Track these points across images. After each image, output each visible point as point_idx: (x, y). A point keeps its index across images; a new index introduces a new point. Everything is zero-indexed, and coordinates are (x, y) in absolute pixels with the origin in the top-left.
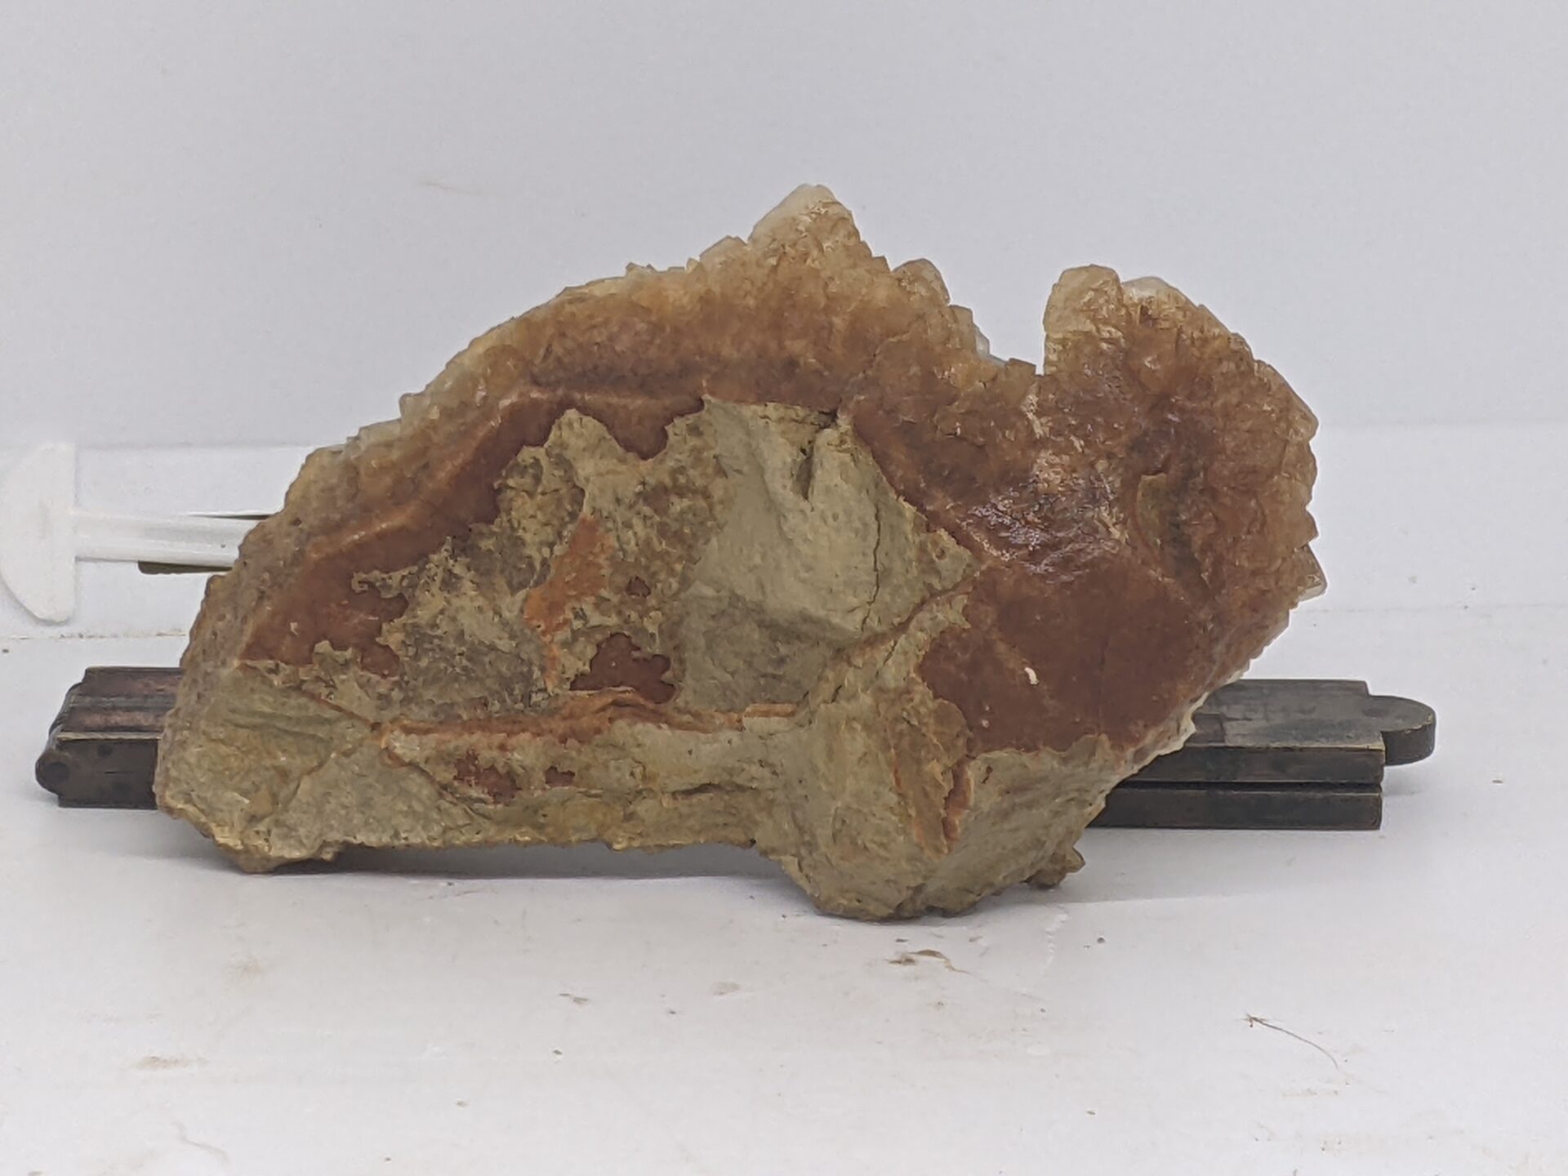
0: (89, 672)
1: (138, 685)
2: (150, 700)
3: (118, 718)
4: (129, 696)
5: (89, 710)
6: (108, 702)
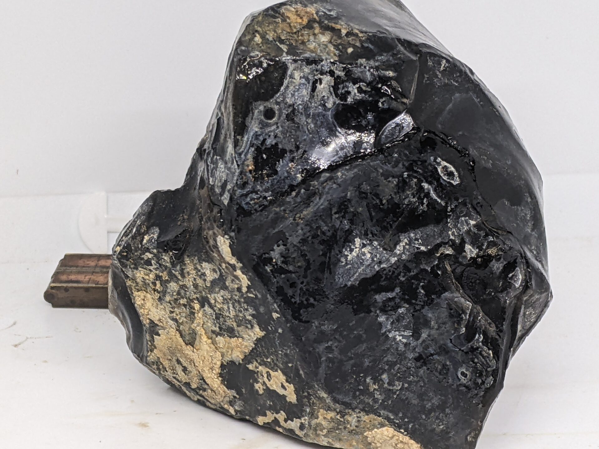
0: (66, 256)
1: (81, 262)
2: (84, 268)
3: (73, 277)
4: (77, 267)
5: (63, 273)
6: (69, 270)
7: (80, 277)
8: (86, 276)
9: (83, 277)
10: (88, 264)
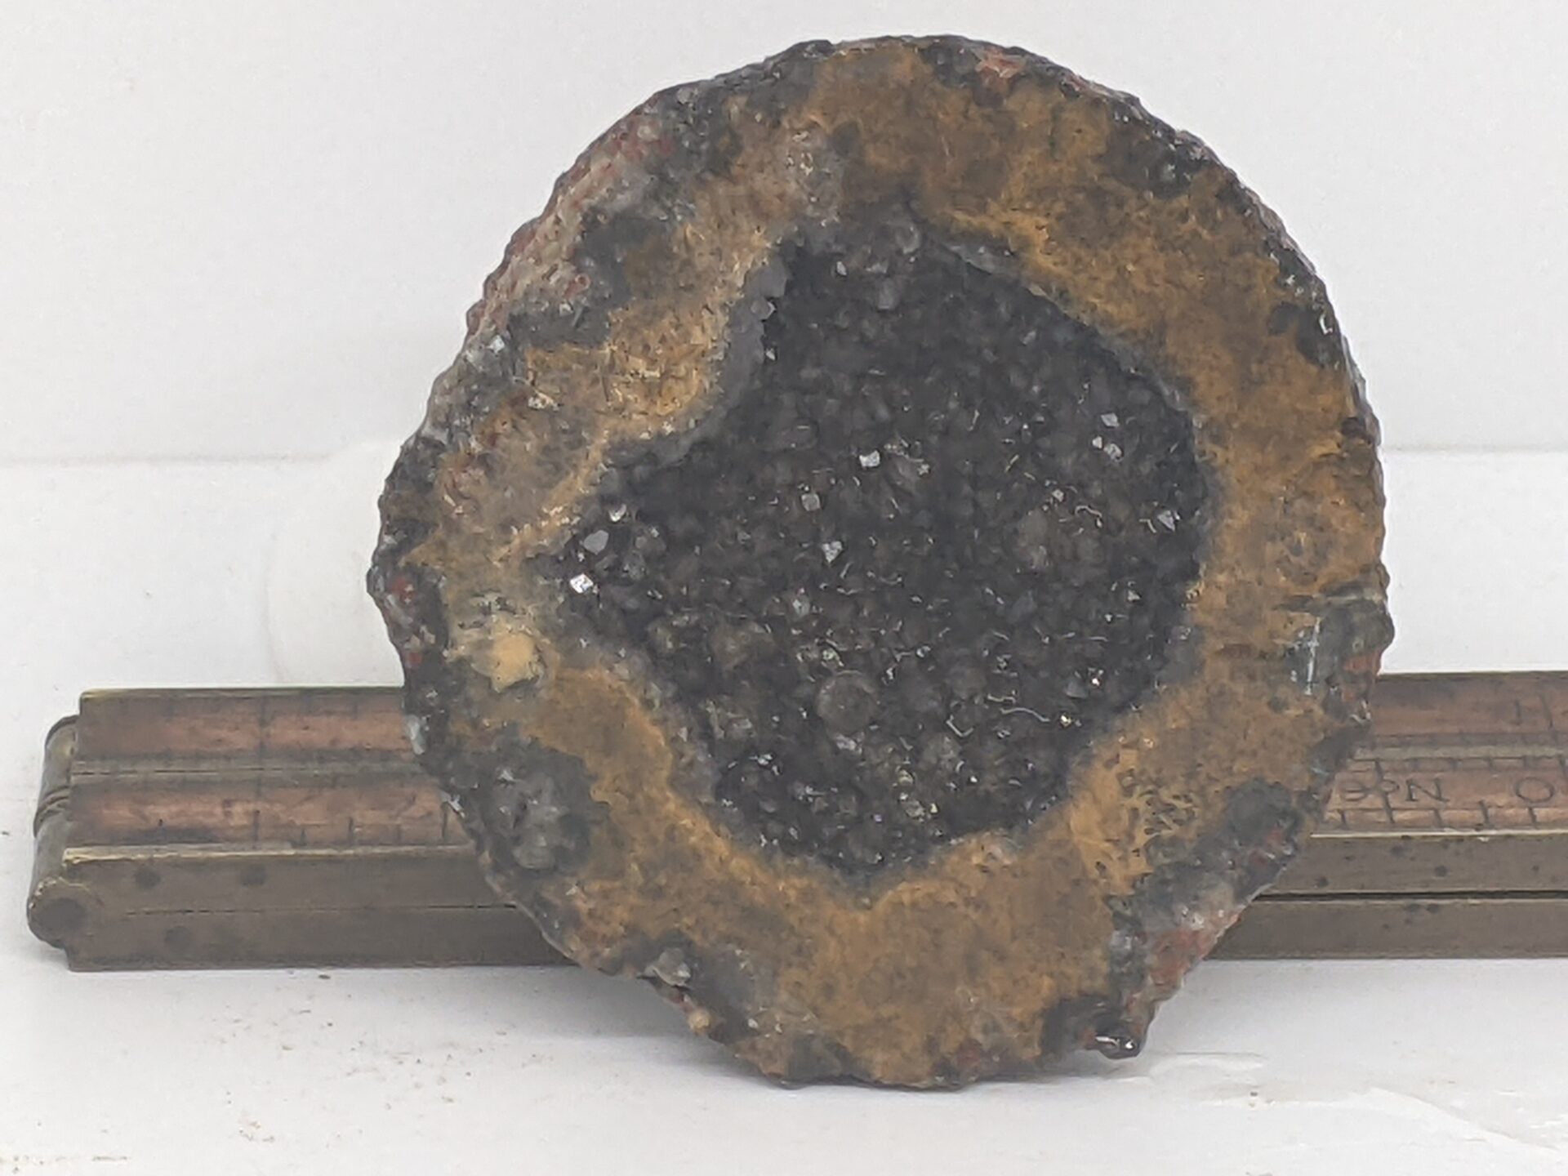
7: (204, 811)
8: (227, 803)
9: (218, 810)
10: (220, 741)
